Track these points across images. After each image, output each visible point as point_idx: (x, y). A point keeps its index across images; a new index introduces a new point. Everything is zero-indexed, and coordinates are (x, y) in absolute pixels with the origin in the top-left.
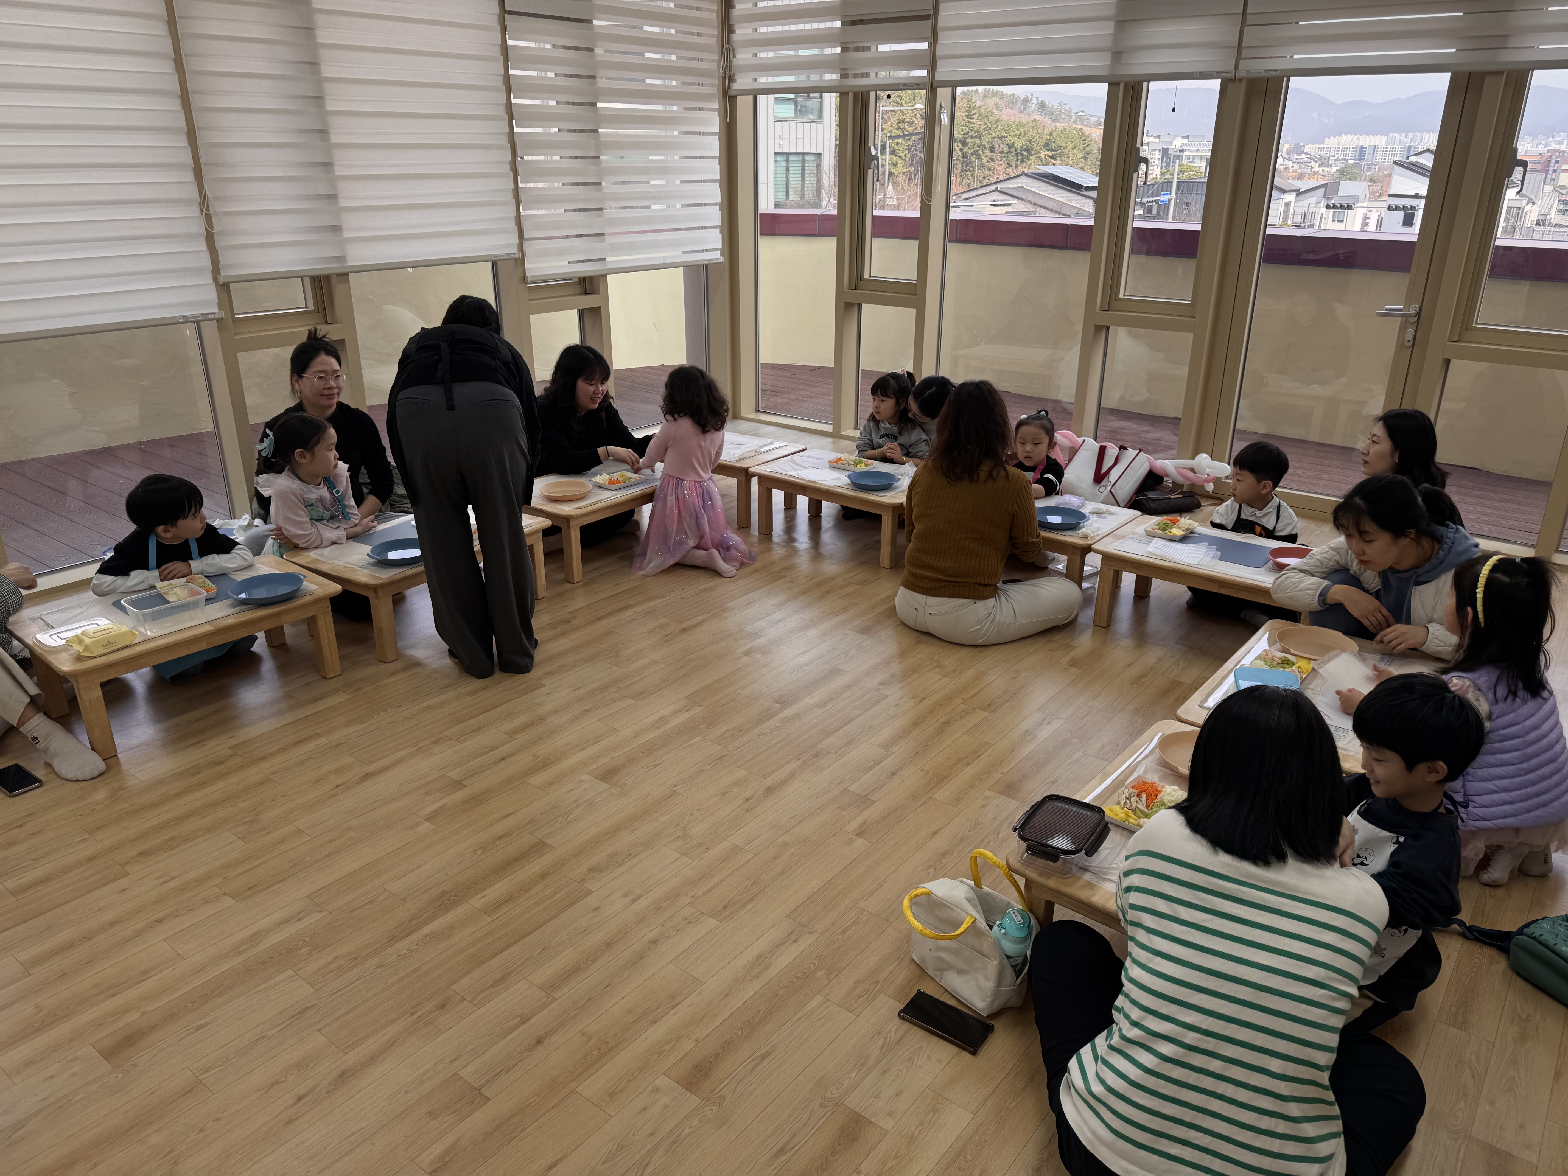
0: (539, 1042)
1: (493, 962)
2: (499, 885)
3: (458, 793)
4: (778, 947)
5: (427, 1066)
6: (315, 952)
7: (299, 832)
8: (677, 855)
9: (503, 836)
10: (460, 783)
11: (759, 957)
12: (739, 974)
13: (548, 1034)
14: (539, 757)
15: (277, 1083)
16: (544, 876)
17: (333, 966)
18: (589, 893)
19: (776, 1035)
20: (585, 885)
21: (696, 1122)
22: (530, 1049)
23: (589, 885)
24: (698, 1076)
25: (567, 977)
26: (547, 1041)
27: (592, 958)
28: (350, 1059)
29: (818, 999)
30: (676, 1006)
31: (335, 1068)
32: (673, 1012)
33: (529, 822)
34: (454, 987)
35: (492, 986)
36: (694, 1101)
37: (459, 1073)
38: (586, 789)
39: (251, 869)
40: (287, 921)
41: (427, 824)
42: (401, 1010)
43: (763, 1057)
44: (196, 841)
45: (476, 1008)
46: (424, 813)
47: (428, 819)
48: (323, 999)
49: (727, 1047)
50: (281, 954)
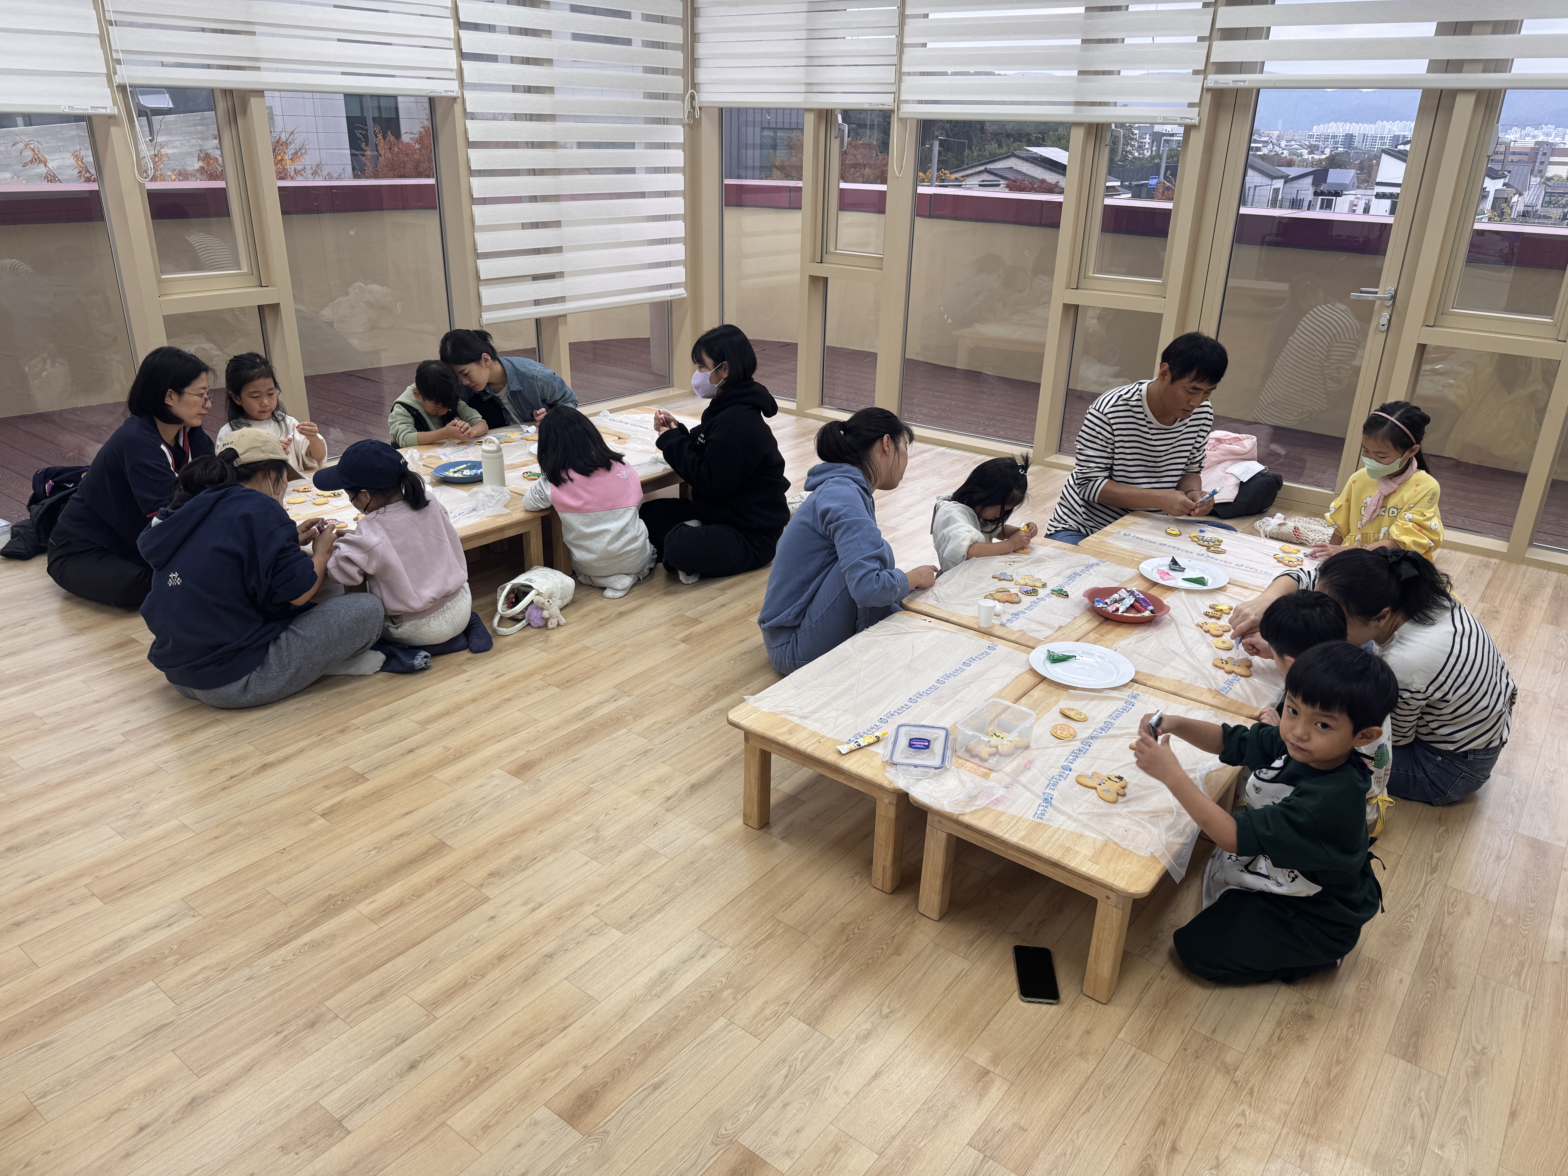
0: (413, 1066)
1: (374, 976)
2: (391, 889)
3: (359, 787)
4: (684, 962)
5: (288, 1093)
6: (182, 962)
7: (184, 827)
8: (586, 859)
9: (401, 835)
10: (362, 776)
11: (663, 973)
12: (639, 993)
13: (423, 1059)
14: (449, 749)
15: (119, 1110)
16: (439, 880)
17: (200, 977)
18: (487, 899)
19: (671, 1062)
20: (483, 891)
21: (574, 1160)
22: (401, 1075)
23: (487, 891)
24: (582, 1107)
25: (452, 994)
26: (421, 1065)
27: (480, 973)
28: (202, 1085)
29: (722, 1021)
30: (566, 1028)
31: (186, 1094)
32: (562, 1034)
33: (430, 821)
34: (328, 1003)
35: (369, 1002)
36: (574, 1136)
37: (321, 1102)
38: (497, 785)
39: (125, 868)
40: (156, 927)
41: (322, 821)
42: (268, 1028)
43: (656, 1087)
44: (71, 836)
45: (348, 1028)
46: (320, 809)
47: (323, 815)
48: (183, 1016)
49: (616, 1075)
50: (144, 963)
